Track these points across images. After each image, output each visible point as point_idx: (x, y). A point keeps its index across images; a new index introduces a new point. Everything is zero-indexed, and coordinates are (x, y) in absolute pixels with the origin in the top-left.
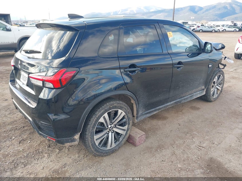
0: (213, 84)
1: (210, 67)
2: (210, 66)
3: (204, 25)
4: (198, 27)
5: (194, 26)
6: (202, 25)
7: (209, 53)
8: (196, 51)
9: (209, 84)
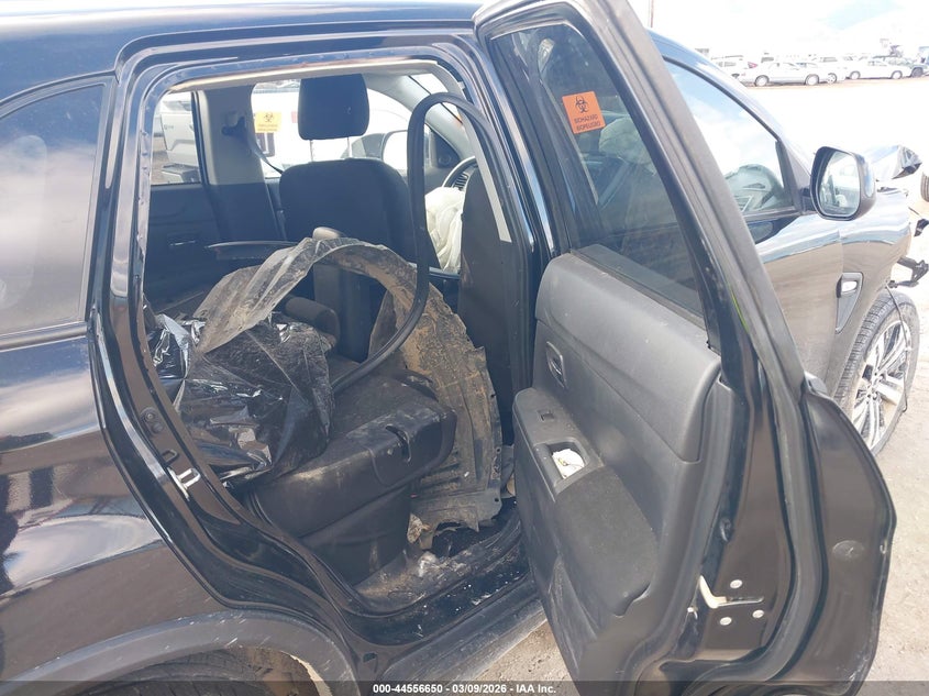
0: (862, 382)
1: (850, 296)
2: (848, 287)
3: (772, 59)
4: (752, 66)
5: (733, 65)
6: (764, 60)
7: (852, 218)
8: (765, 200)
9: (841, 386)
